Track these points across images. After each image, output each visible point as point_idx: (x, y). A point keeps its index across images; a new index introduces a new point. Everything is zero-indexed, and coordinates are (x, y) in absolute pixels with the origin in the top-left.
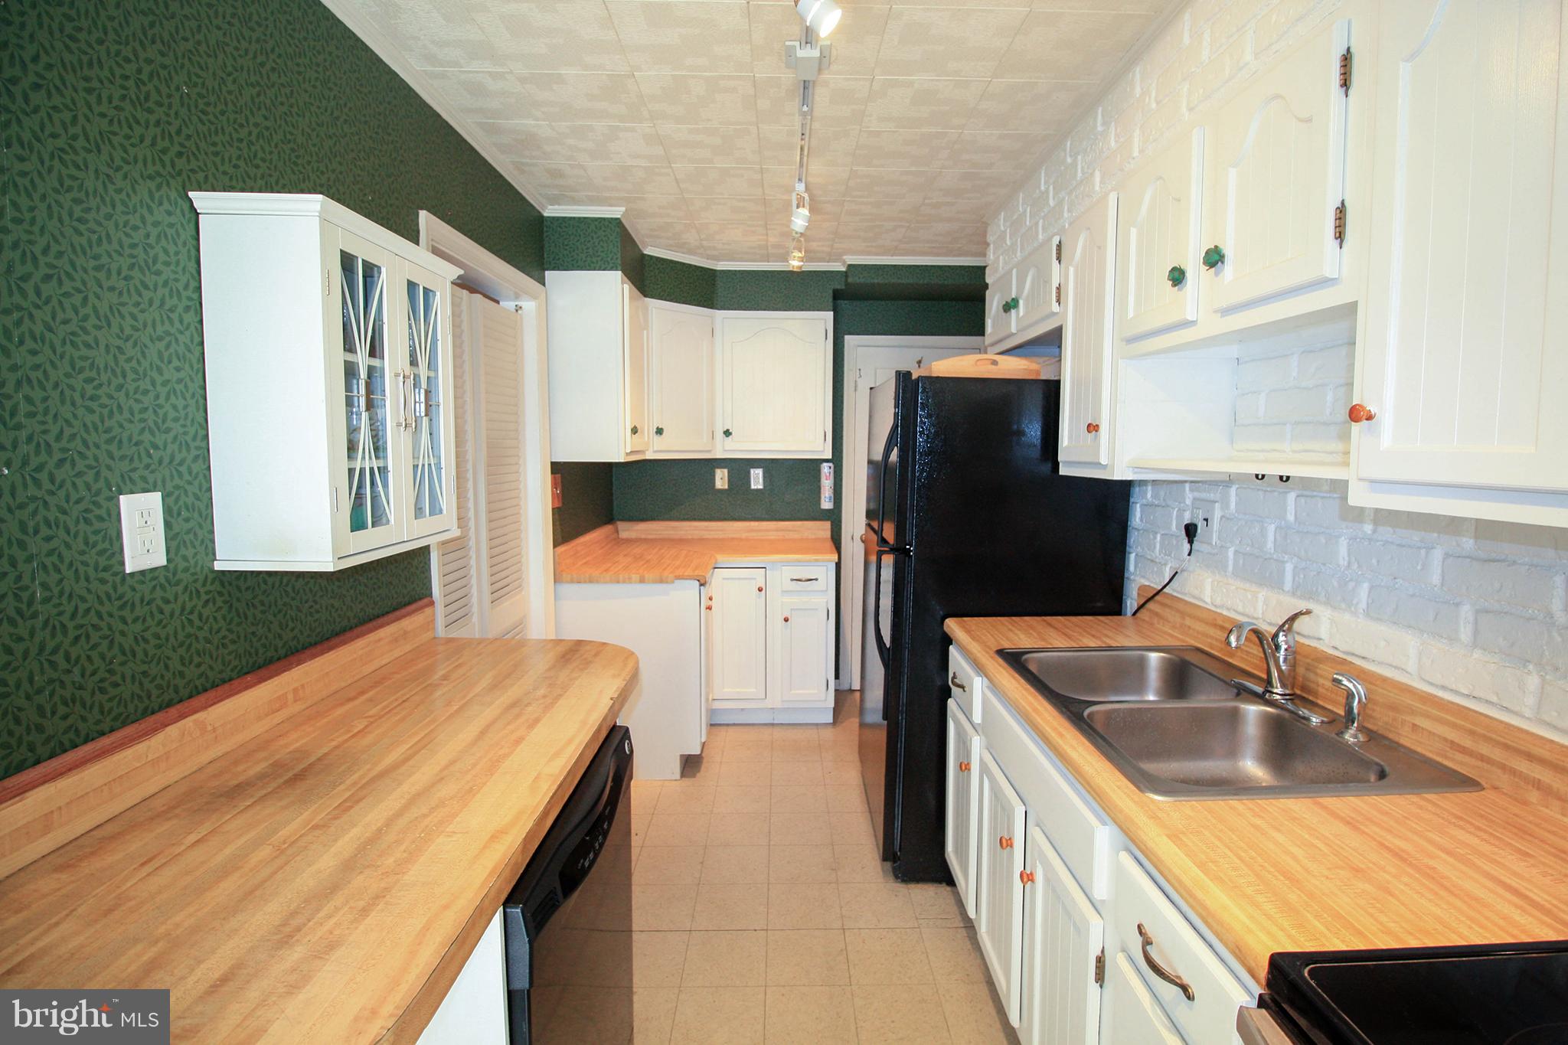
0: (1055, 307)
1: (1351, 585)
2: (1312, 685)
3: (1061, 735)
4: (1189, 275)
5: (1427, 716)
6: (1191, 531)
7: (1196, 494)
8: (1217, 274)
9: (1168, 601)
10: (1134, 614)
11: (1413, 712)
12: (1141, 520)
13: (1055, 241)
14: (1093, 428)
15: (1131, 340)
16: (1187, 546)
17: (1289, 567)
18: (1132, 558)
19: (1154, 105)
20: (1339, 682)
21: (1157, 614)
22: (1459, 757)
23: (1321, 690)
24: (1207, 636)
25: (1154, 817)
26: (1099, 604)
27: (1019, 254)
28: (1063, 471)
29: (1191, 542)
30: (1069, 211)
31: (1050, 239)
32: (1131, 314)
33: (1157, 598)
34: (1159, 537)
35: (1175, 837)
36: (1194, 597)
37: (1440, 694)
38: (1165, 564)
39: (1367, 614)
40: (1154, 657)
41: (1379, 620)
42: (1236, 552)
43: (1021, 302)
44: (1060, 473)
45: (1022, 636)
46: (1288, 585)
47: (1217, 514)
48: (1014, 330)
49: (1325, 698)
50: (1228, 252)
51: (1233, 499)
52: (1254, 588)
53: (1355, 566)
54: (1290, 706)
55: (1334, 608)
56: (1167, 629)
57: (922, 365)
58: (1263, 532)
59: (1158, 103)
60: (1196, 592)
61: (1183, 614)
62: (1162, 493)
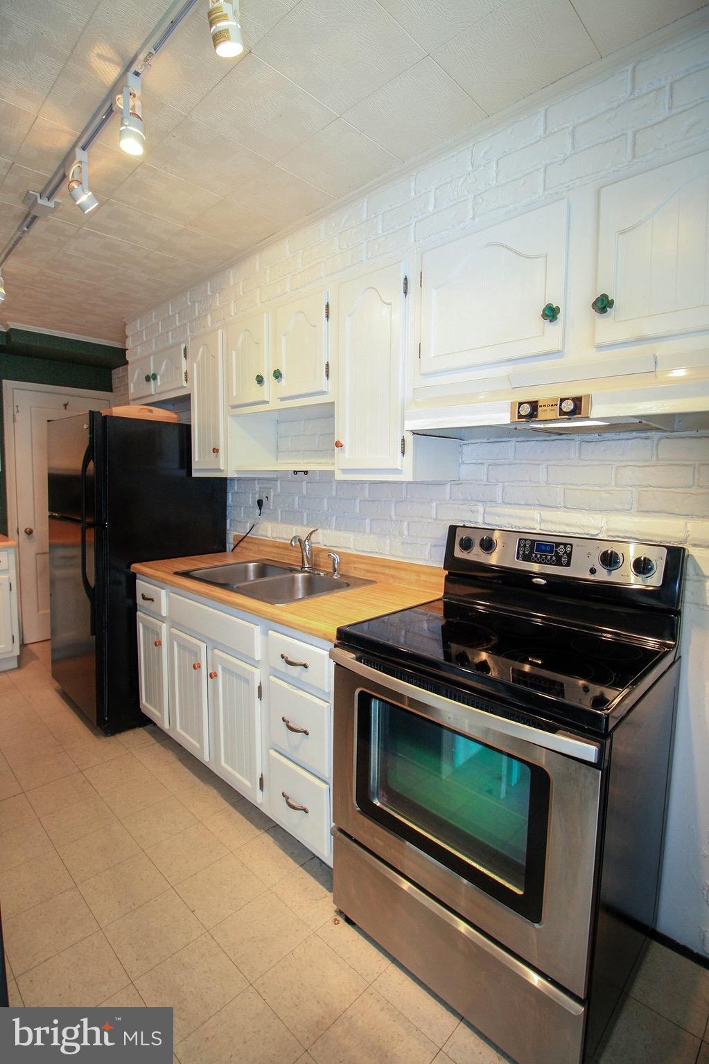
0: (185, 384)
1: (329, 518)
2: (318, 563)
3: (230, 596)
4: (265, 379)
5: (359, 563)
6: (260, 503)
7: (260, 486)
8: (278, 382)
9: (250, 540)
10: (232, 550)
11: (354, 562)
12: (232, 501)
13: (183, 346)
14: (216, 451)
15: (234, 407)
16: (258, 511)
17: (305, 514)
18: (228, 521)
19: (241, 293)
20: (330, 555)
21: (245, 548)
22: (369, 574)
23: (322, 564)
24: (271, 552)
25: (282, 610)
26: (215, 547)
27: (154, 347)
28: (195, 475)
29: (260, 509)
30: (191, 332)
31: (180, 344)
32: (234, 394)
33: (245, 539)
34: (242, 509)
35: (292, 613)
36: (264, 536)
37: (362, 554)
38: (247, 522)
39: (336, 528)
40: (251, 566)
41: (340, 530)
42: (282, 511)
43: (158, 377)
44: (193, 476)
45: (183, 566)
46: (305, 523)
47: (272, 494)
48: (153, 393)
49: (323, 567)
50: (283, 372)
51: (279, 486)
52: (290, 526)
53: (331, 510)
54: (311, 571)
55: (324, 529)
56: (251, 554)
57: (68, 407)
58: (293, 500)
59: (244, 293)
60: (264, 533)
61: (259, 545)
62: (243, 486)
